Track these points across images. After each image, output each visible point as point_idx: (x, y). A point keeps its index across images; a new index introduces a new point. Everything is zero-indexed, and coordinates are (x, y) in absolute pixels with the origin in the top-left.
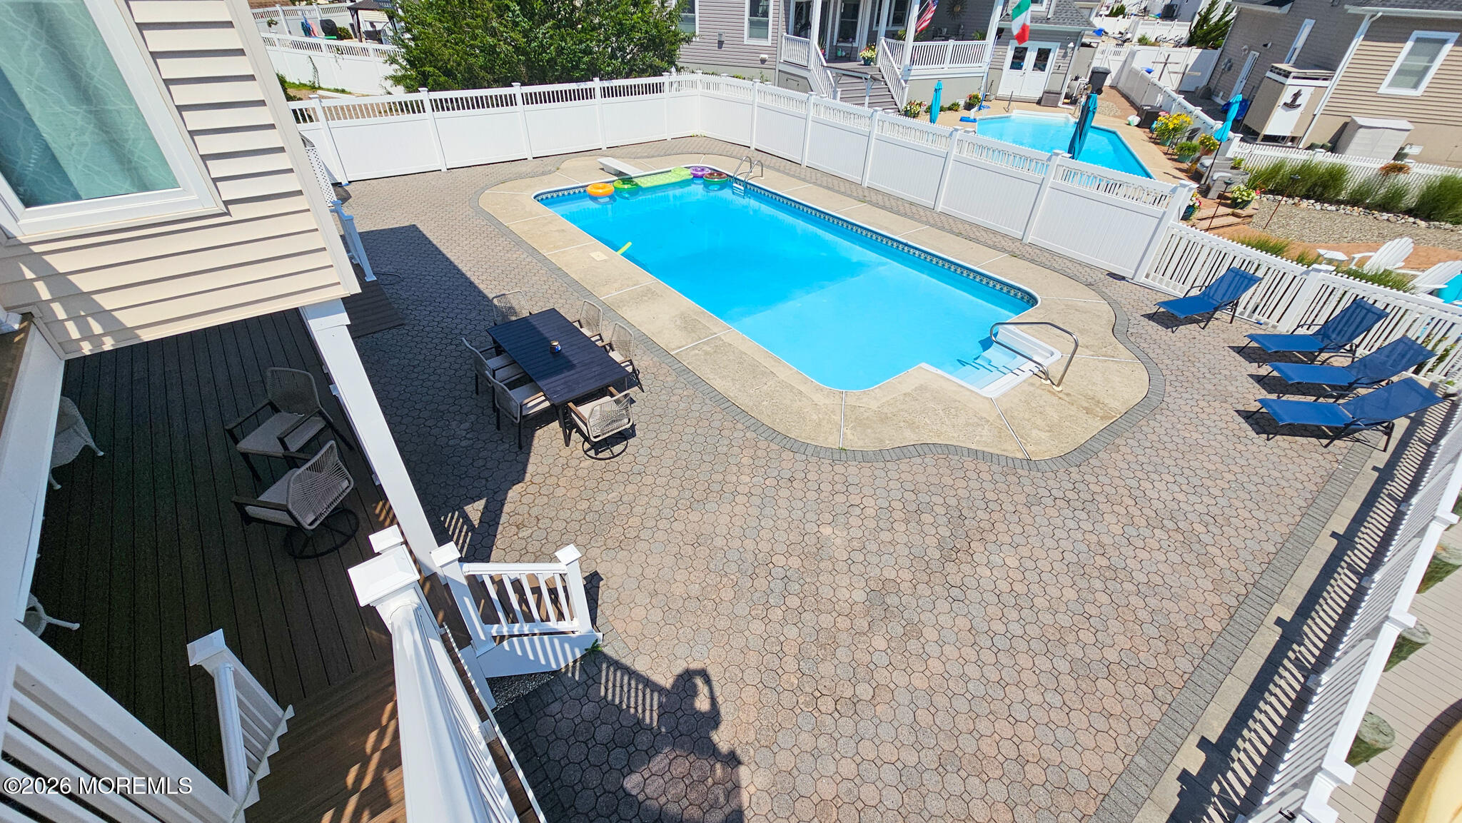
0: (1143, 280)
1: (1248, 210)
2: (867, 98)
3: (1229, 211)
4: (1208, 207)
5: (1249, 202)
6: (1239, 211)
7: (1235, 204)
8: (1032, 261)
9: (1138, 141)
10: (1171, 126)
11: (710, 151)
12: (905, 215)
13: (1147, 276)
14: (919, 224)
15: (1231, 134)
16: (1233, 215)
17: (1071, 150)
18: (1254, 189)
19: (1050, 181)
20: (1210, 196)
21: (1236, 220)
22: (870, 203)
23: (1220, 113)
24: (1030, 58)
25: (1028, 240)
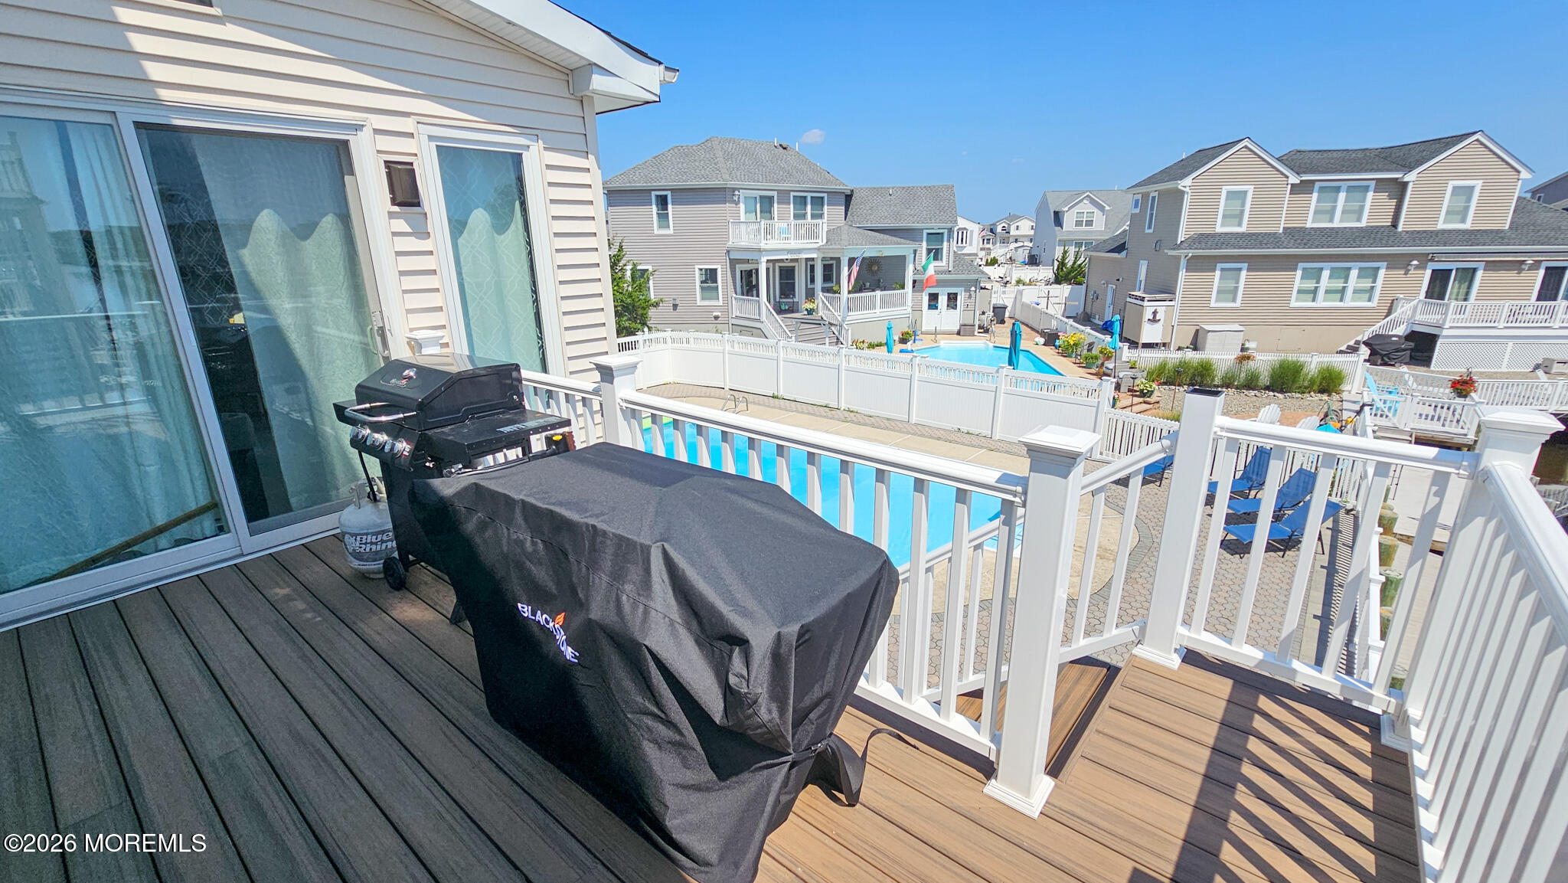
0: (1099, 457)
1: (1153, 399)
2: (827, 339)
3: (1141, 400)
4: (1126, 399)
5: (1152, 392)
6: (1148, 399)
7: (1143, 394)
8: (1007, 452)
9: (1048, 355)
10: (1072, 343)
11: (689, 394)
12: (887, 428)
13: (1101, 454)
14: (902, 435)
15: (1121, 344)
16: (1145, 402)
17: (1010, 363)
18: (1153, 381)
19: (1003, 388)
20: (1122, 390)
21: (1148, 406)
22: (852, 422)
23: (1107, 328)
24: (943, 300)
25: (997, 436)
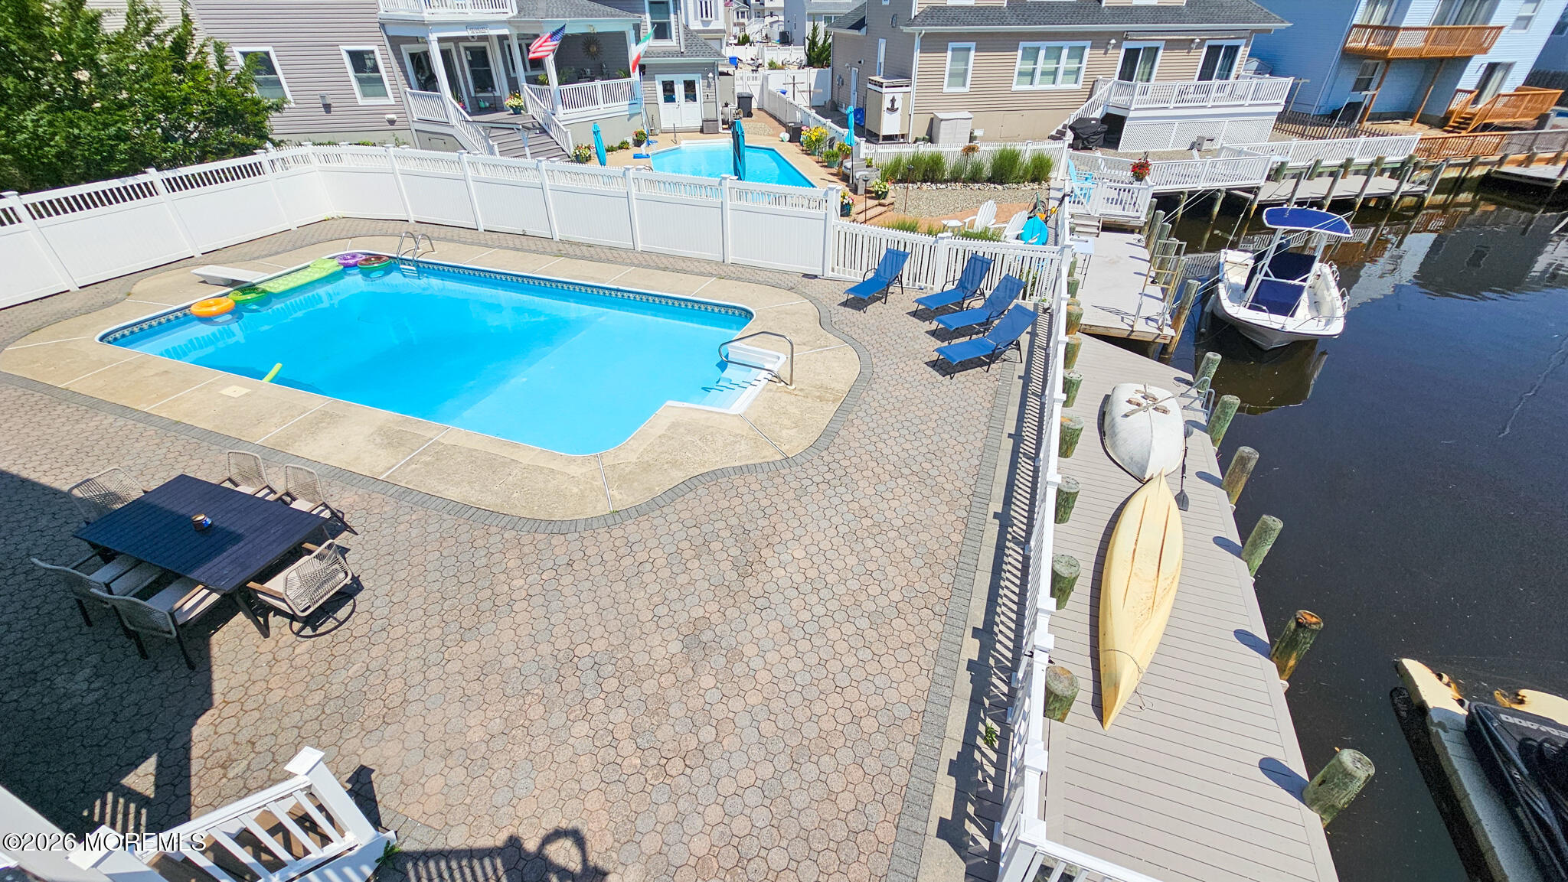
0: (830, 274)
1: (886, 202)
2: (527, 149)
3: (876, 202)
4: (860, 203)
5: (887, 192)
6: (883, 201)
7: (879, 196)
8: (738, 279)
9: (792, 153)
10: (814, 139)
12: (608, 261)
13: (833, 270)
14: (625, 267)
15: (857, 139)
16: (880, 205)
17: (736, 172)
18: (887, 181)
19: (728, 204)
20: (859, 192)
21: (881, 209)
22: (567, 255)
23: (843, 123)
24: (679, 90)
25: (730, 260)
